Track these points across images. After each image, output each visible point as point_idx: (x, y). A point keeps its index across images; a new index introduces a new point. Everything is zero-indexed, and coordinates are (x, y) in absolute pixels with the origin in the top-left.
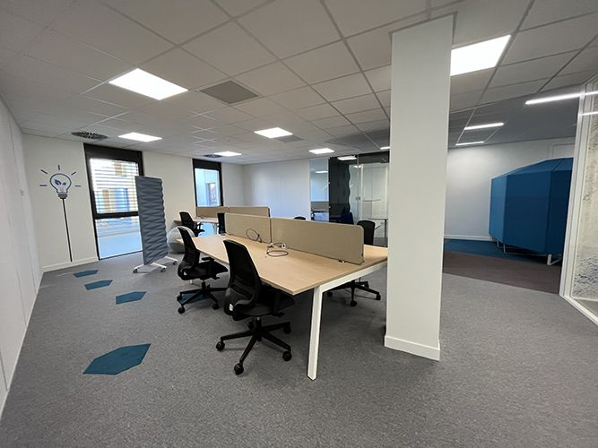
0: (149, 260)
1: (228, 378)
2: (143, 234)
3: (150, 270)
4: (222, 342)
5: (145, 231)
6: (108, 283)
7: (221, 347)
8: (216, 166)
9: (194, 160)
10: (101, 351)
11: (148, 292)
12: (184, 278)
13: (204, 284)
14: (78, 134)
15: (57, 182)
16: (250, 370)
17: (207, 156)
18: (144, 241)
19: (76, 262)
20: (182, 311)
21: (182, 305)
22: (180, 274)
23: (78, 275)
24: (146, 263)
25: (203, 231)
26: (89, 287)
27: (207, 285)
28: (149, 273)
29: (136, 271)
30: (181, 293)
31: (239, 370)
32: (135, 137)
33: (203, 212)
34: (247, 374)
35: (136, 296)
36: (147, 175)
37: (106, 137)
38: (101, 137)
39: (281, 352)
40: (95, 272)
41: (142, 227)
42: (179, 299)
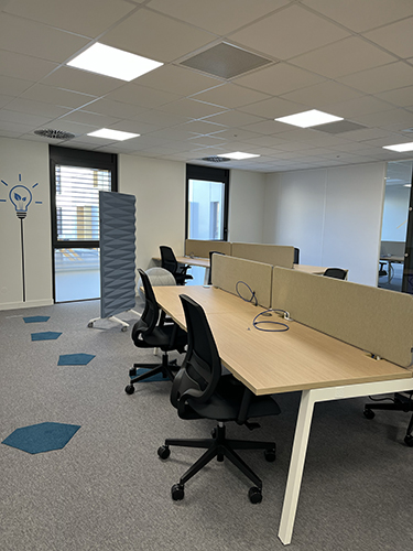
0: (107, 311)
1: (160, 500)
2: (103, 275)
3: (108, 327)
4: (167, 448)
5: (106, 270)
6: (55, 336)
7: (164, 454)
8: (220, 175)
9: (187, 165)
10: (25, 421)
11: (98, 356)
12: (139, 344)
13: (165, 358)
14: (42, 133)
15: (17, 197)
16: (194, 499)
17: (208, 159)
18: (103, 285)
19: (30, 303)
20: (130, 391)
21: (132, 382)
22: (135, 337)
23: (28, 320)
24: (104, 316)
25: (190, 277)
26: (35, 337)
27: (170, 360)
28: (106, 331)
29: (91, 325)
30: (136, 365)
31: (178, 494)
32: (107, 134)
33: (195, 249)
34: (187, 504)
35: (81, 360)
36: (121, 191)
37: (73, 136)
38: (67, 136)
39: (248, 485)
40: (46, 319)
41: (103, 264)
42: (132, 373)
